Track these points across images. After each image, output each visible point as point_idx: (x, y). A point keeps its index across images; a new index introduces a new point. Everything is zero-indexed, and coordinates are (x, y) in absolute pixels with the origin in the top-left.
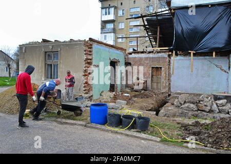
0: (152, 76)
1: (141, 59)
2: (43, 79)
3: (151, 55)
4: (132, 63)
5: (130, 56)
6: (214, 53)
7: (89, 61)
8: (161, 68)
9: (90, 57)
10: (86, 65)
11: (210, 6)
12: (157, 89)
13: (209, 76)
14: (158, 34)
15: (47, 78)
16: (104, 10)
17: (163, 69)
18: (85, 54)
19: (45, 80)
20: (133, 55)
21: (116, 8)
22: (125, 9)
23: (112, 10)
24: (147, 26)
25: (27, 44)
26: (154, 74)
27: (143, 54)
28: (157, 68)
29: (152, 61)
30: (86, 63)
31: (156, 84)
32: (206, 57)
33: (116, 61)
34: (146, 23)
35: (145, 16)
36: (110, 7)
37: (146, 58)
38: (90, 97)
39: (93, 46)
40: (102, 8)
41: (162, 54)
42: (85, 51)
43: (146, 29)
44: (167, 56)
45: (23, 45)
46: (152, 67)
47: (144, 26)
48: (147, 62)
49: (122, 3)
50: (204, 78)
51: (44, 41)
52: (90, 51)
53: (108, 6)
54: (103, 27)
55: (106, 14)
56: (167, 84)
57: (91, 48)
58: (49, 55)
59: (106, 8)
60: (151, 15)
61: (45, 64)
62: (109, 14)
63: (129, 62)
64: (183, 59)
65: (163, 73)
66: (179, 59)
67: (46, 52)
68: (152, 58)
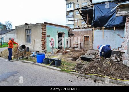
0: (84, 41)
1: (78, 32)
2: (25, 43)
3: (84, 30)
4: (74, 34)
5: (73, 30)
6: (115, 28)
7: (44, 33)
8: (89, 36)
9: (44, 32)
10: (43, 35)
11: (112, 2)
12: (87, 48)
13: (113, 40)
14: (87, 18)
15: (27, 42)
16: (68, 5)
17: (89, 37)
18: (42, 30)
19: (26, 43)
20: (75, 30)
21: (74, 3)
22: (79, 4)
23: (72, 5)
24: (82, 14)
25: (18, 26)
26: (85, 40)
27: (79, 29)
28: (87, 36)
29: (84, 33)
30: (42, 35)
31: (86, 45)
32: (112, 30)
33: (62, 33)
34: (81, 13)
35: (79, 9)
36: (71, 3)
37: (81, 31)
38: (45, 51)
39: (46, 26)
40: (67, 4)
41: (89, 29)
42: (42, 29)
43: (82, 15)
44: (91, 30)
45: (17, 26)
46: (84, 36)
47: (80, 14)
48: (81, 33)
49: (77, 1)
50: (111, 42)
51: (26, 24)
52: (45, 29)
53: (70, 3)
54: (67, 15)
55: (69, 7)
56: (92, 45)
57: (45, 27)
58: (27, 31)
59: (69, 4)
60: (82, 8)
61: (26, 35)
62: (70, 7)
63: (73, 33)
64: (99, 32)
65: (90, 39)
66: (98, 32)
67: (26, 30)
68: (84, 31)
